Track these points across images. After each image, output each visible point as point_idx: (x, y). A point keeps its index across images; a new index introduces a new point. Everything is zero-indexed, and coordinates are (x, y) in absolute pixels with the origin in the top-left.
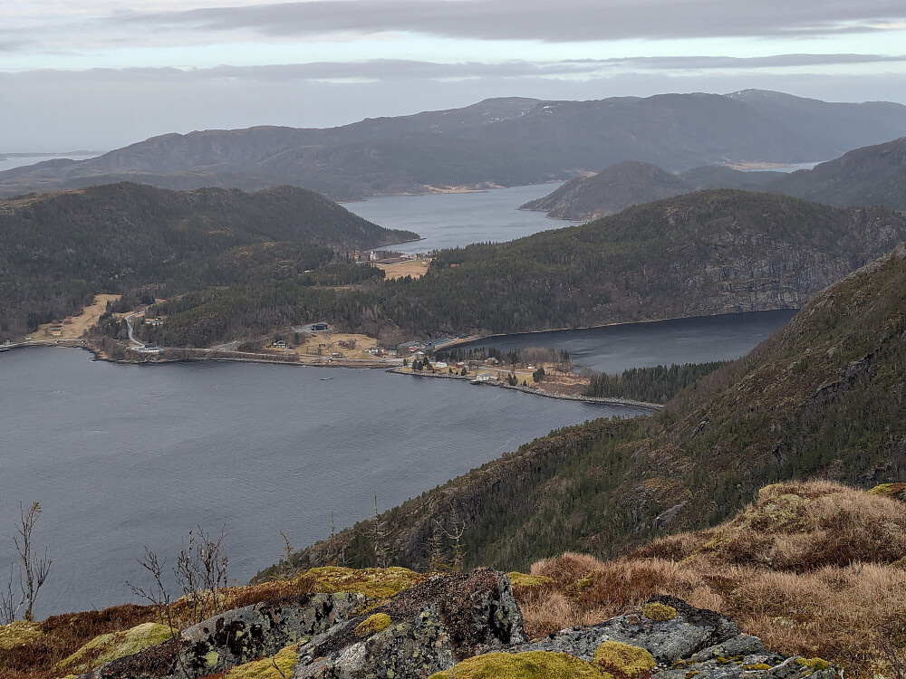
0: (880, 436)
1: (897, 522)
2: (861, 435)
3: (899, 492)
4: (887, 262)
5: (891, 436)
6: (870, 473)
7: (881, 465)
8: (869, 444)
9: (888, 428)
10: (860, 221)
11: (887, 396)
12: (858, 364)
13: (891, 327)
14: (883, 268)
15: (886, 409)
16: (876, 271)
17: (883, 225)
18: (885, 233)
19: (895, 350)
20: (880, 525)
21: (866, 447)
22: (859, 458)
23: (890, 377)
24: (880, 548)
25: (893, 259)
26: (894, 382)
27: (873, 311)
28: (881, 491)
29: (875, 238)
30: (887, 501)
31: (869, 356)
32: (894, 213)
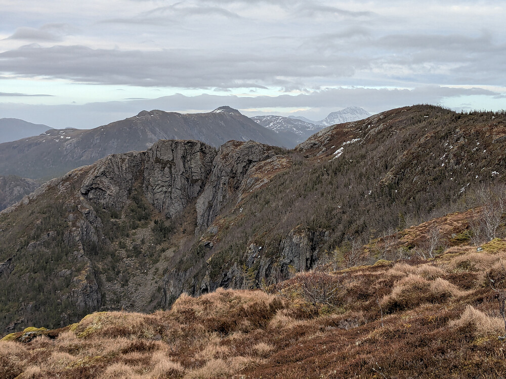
0: (17, 304)
1: (17, 355)
2: (6, 304)
3: (19, 338)
4: (18, 206)
5: (23, 304)
6: (12, 326)
7: (18, 320)
8: (11, 309)
9: (21, 299)
10: (3, 184)
11: (20, 281)
12: (4, 264)
13: (21, 242)
14: (16, 210)
15: (20, 289)
16: (12, 212)
17: (15, 186)
18: (17, 190)
19: (24, 255)
20: (7, 358)
21: (9, 311)
22: (5, 317)
23: (22, 270)
24: (7, 371)
25: (21, 205)
26: (24, 273)
27: (11, 234)
28: (9, 338)
29: (11, 193)
30: (12, 344)
31: (10, 260)
32: (21, 180)
